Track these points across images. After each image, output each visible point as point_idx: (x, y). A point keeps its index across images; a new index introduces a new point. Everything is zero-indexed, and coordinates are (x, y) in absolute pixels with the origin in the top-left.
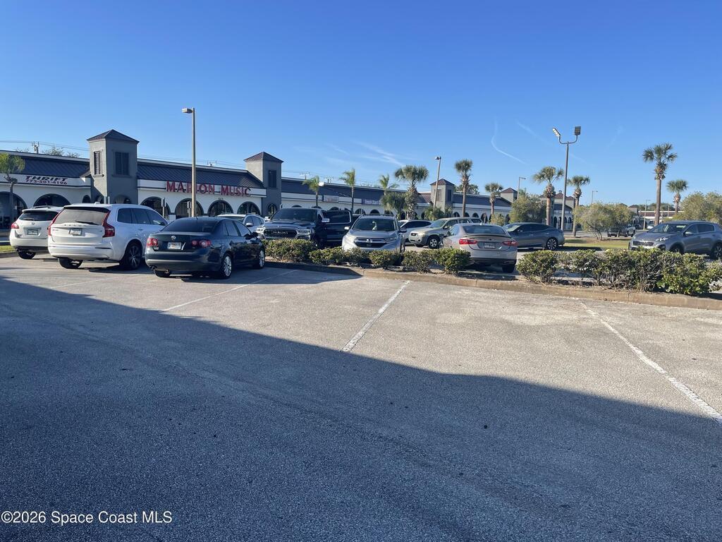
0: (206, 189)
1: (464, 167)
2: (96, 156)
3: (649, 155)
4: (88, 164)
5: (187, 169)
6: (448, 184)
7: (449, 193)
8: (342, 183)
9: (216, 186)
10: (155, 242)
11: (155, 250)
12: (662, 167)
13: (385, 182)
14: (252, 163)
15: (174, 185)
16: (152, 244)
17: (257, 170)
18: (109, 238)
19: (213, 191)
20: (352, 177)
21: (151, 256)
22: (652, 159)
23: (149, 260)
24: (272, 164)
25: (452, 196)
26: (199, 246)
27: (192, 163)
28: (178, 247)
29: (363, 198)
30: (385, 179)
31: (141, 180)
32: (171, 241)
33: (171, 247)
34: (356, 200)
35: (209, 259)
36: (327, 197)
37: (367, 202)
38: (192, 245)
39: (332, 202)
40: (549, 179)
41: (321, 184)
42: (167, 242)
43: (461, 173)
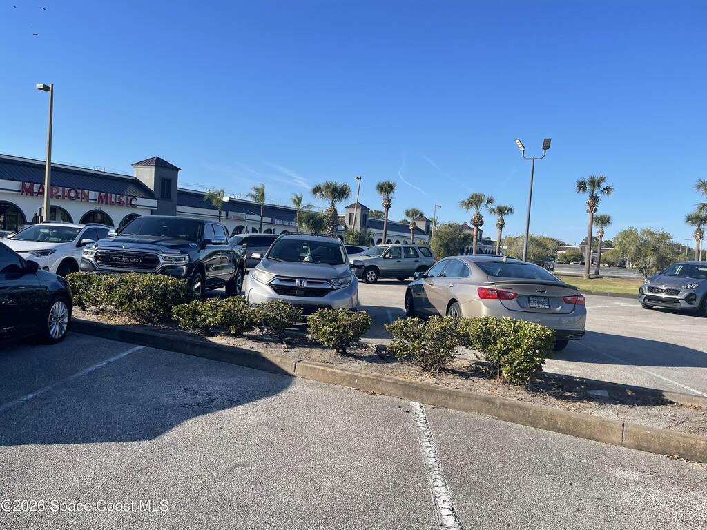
0: (77, 195)
1: (386, 188)
3: (582, 186)
6: (364, 208)
7: (364, 217)
8: (251, 199)
9: (90, 192)
12: (595, 199)
13: (298, 201)
14: (143, 169)
15: (31, 187)
17: (147, 177)
19: (87, 198)
20: (261, 193)
22: (585, 190)
24: (166, 171)
25: (367, 220)
29: (273, 217)
30: (298, 198)
34: (265, 219)
36: (231, 214)
37: (277, 222)
39: (238, 219)
40: (477, 206)
41: (226, 199)
43: (383, 195)
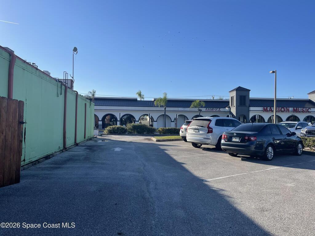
0: (284, 110)
2: (232, 98)
4: (229, 102)
5: (272, 101)
9: (290, 108)
10: (226, 137)
11: (226, 141)
14: (312, 95)
15: (267, 109)
16: (224, 137)
18: (210, 134)
19: (288, 111)
21: (224, 145)
23: (222, 146)
26: (249, 140)
27: (275, 98)
28: (237, 140)
31: (251, 107)
32: (234, 137)
33: (234, 140)
35: (255, 148)
38: (245, 139)
42: (232, 137)
